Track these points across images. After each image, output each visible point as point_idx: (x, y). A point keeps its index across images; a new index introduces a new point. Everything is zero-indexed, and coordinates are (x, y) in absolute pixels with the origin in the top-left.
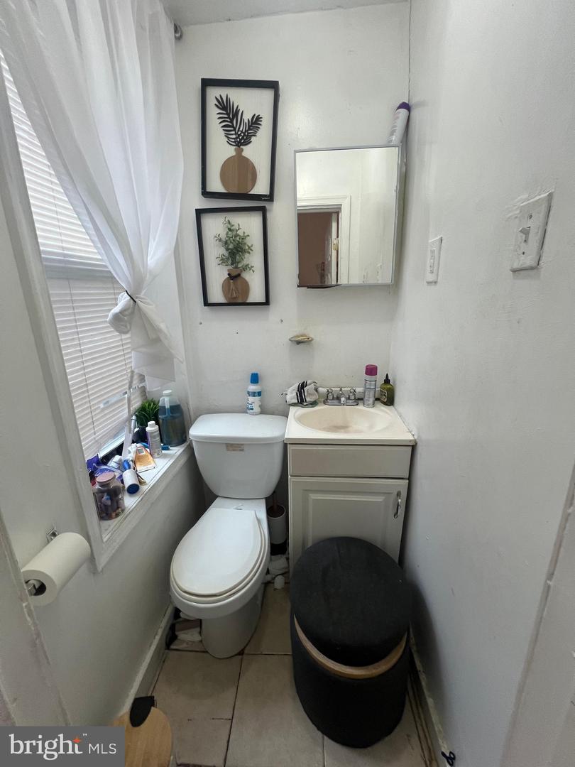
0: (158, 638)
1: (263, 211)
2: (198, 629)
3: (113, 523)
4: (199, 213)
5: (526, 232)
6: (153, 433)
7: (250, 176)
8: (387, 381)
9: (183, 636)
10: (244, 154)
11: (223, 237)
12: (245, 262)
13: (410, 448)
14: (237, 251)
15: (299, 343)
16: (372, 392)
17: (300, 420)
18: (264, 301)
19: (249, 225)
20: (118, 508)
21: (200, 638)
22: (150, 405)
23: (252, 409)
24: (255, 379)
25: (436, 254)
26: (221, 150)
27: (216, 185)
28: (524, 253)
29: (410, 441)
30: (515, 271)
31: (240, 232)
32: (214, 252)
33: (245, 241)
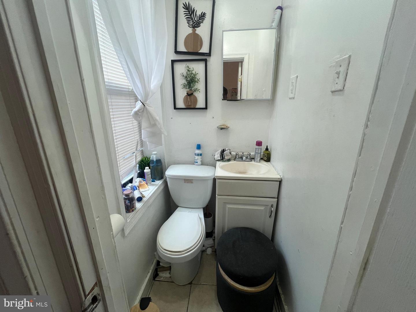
0: (149, 274)
1: (206, 61)
2: (169, 271)
3: (131, 214)
4: (173, 62)
5: (338, 73)
6: (148, 173)
7: (199, 43)
8: (267, 149)
9: (161, 274)
10: (197, 32)
11: (185, 74)
12: (195, 87)
13: (279, 182)
14: (192, 81)
15: (222, 129)
16: (259, 155)
17: (222, 168)
18: (205, 107)
19: (198, 68)
20: (133, 207)
21: (170, 276)
22: (145, 159)
23: (197, 162)
24: (199, 147)
25: (294, 84)
26: (185, 30)
27: (182, 48)
28: (337, 83)
29: (279, 179)
30: (332, 92)
31: (194, 72)
32: (180, 81)
33: (196, 76)
